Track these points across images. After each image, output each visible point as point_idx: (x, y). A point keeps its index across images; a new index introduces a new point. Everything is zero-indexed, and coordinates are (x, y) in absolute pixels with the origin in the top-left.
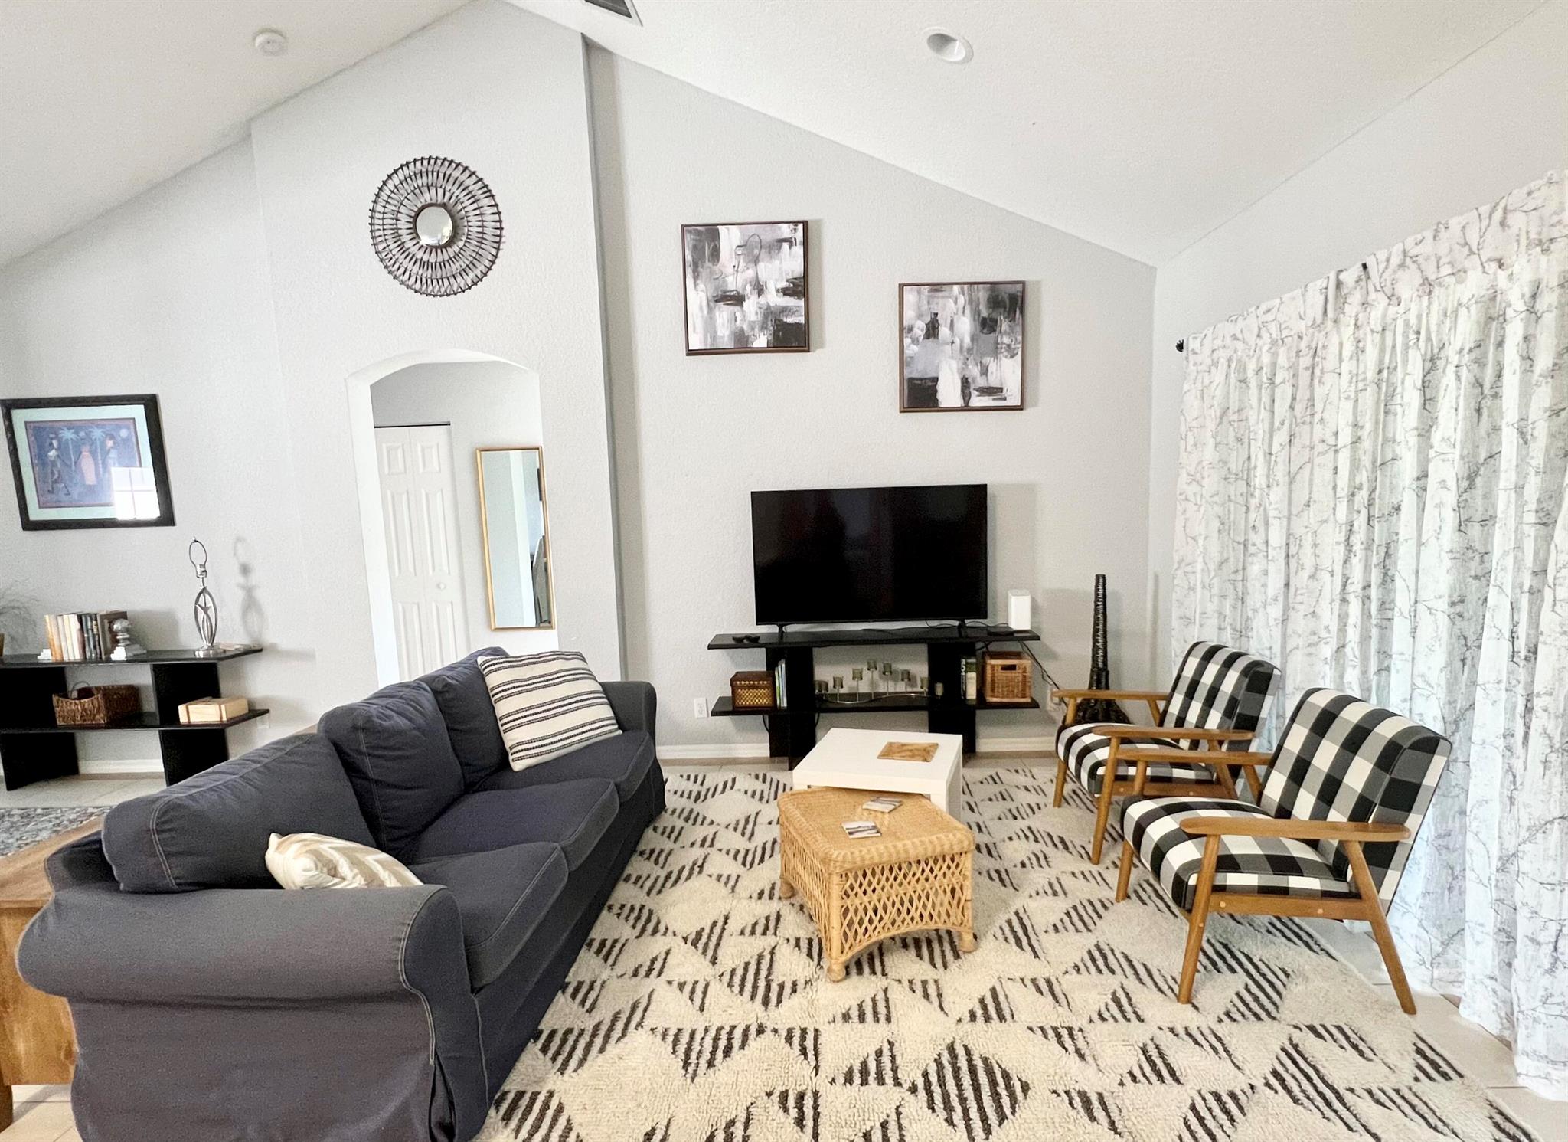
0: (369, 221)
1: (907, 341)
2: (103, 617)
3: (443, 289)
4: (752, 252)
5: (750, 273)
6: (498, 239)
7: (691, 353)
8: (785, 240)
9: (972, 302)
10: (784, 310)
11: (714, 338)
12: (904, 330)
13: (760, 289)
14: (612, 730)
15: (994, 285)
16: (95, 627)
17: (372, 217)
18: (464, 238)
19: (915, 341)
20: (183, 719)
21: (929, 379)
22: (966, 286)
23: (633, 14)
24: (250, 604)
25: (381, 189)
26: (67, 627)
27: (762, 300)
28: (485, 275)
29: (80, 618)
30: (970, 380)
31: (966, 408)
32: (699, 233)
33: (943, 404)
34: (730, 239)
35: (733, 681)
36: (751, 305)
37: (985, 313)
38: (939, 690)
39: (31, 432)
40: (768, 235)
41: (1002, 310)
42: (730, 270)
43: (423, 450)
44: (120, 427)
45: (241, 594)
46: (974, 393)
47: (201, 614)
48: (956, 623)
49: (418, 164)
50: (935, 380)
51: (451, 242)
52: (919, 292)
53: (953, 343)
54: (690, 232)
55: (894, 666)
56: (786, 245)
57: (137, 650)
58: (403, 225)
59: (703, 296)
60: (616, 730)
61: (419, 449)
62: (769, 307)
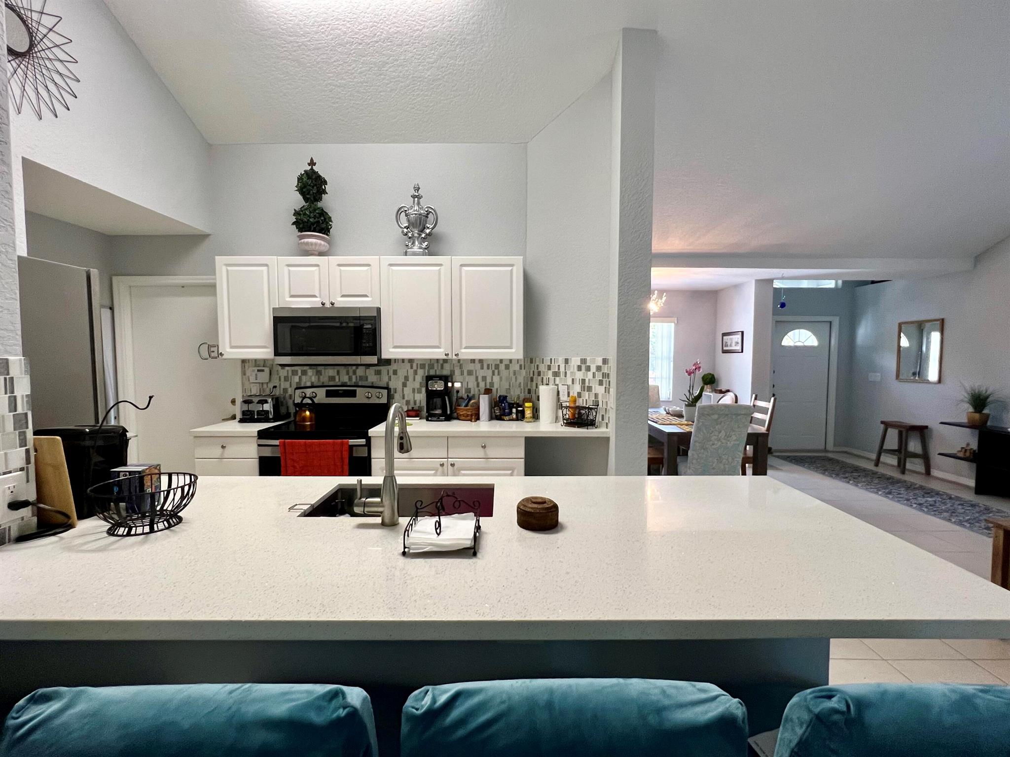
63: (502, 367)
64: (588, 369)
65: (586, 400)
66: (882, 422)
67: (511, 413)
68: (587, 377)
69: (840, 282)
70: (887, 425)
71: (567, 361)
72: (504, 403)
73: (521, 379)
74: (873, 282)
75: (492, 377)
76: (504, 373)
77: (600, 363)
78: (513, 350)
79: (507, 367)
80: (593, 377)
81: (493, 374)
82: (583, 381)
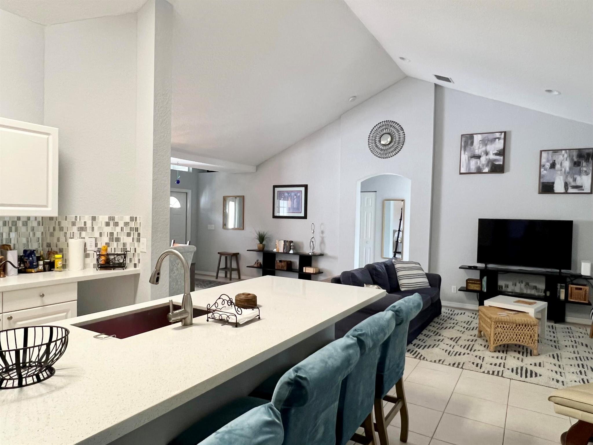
0: (368, 139)
1: (542, 170)
2: (289, 241)
3: (386, 156)
4: (484, 142)
5: (484, 149)
6: (403, 142)
7: (461, 174)
8: (497, 138)
9: (571, 157)
10: (496, 160)
11: (469, 169)
12: (541, 166)
13: (487, 153)
14: (427, 285)
15: (579, 150)
16: (287, 244)
17: (369, 138)
18: (394, 142)
19: (545, 170)
20: (304, 271)
21: (551, 183)
22: (568, 151)
23: (451, 81)
24: (322, 242)
25: (372, 130)
26: (281, 244)
27: (487, 157)
28: (399, 152)
29: (284, 241)
30: (568, 183)
31: (566, 193)
32: (467, 137)
33: (556, 191)
34: (477, 139)
35: (467, 280)
36: (483, 159)
37: (575, 159)
38: (548, 294)
39: (278, 193)
40: (491, 136)
41: (583, 159)
42: (477, 148)
43: (367, 199)
44: (298, 193)
45: (320, 239)
46: (570, 188)
47: (312, 243)
48: (558, 271)
49: (383, 122)
50: (553, 183)
51: (389, 144)
52: (548, 153)
53: (561, 170)
54: (464, 137)
55: (530, 284)
56: (497, 140)
57: (295, 252)
58: (377, 140)
59: (467, 156)
60: (428, 286)
61: (366, 199)
62: (489, 159)
63: (20, 224)
64: (116, 224)
65: (115, 248)
66: (219, 253)
67: (38, 265)
68: (115, 231)
69: (191, 169)
70: (221, 254)
71: (94, 219)
72: (32, 257)
73: (39, 234)
74: (208, 171)
75: (9, 234)
76: (23, 229)
77: (127, 219)
78: (49, 209)
79: (25, 224)
80: (121, 230)
81: (10, 230)
82: (112, 234)
